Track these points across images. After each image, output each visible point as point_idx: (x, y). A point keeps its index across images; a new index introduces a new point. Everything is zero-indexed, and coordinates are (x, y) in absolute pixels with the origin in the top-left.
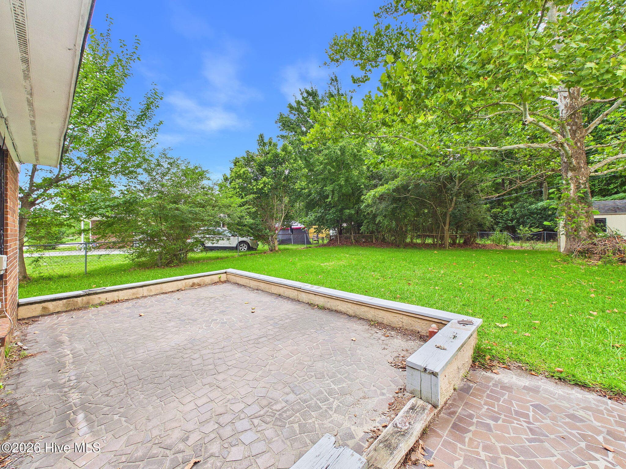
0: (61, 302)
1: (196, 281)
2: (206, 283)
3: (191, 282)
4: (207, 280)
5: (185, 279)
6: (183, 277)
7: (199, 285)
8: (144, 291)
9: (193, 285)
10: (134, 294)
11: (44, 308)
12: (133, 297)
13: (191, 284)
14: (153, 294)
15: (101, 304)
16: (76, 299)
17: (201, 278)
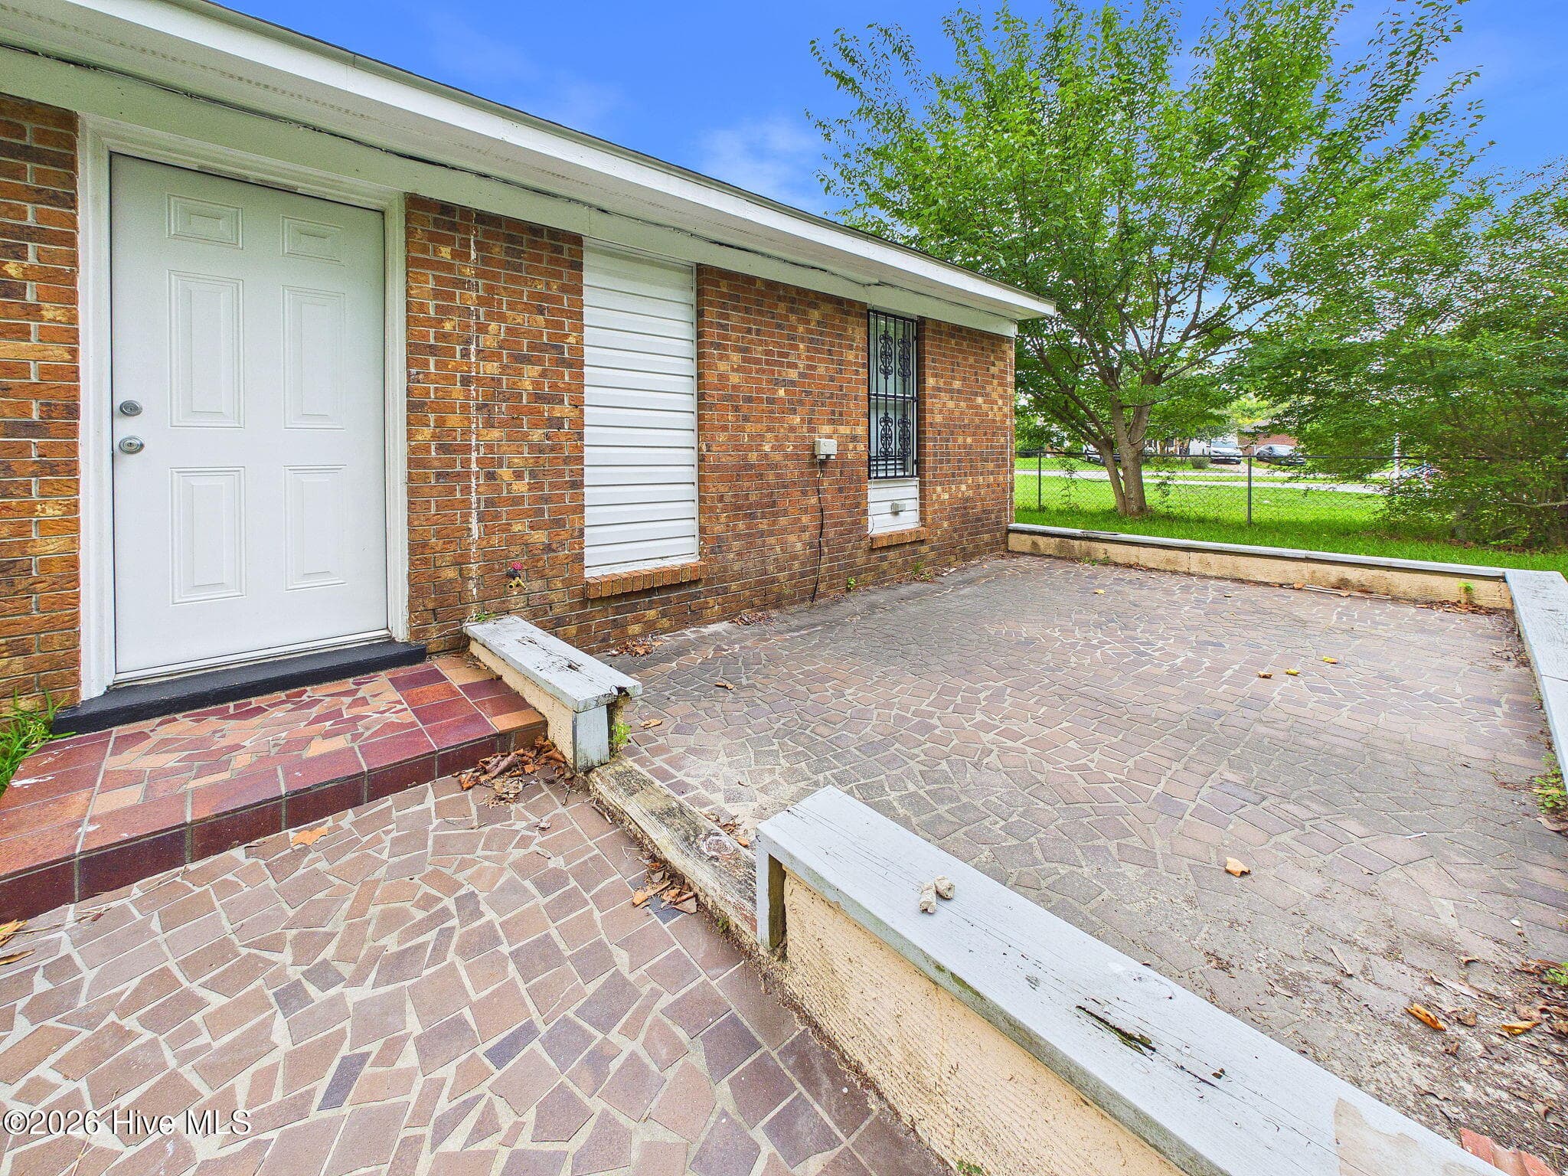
0: (1052, 540)
1: (1353, 575)
2: (1395, 591)
3: (1335, 573)
4: (1403, 583)
5: (1307, 560)
6: (1302, 553)
7: (1366, 591)
8: (1193, 562)
9: (1343, 584)
10: (1168, 561)
11: (1035, 544)
12: (1168, 568)
13: (1333, 579)
14: (1214, 574)
15: (1107, 562)
16: (1071, 542)
17: (1376, 572)
